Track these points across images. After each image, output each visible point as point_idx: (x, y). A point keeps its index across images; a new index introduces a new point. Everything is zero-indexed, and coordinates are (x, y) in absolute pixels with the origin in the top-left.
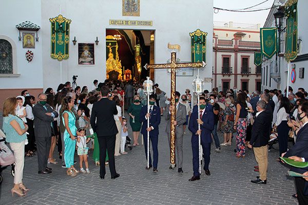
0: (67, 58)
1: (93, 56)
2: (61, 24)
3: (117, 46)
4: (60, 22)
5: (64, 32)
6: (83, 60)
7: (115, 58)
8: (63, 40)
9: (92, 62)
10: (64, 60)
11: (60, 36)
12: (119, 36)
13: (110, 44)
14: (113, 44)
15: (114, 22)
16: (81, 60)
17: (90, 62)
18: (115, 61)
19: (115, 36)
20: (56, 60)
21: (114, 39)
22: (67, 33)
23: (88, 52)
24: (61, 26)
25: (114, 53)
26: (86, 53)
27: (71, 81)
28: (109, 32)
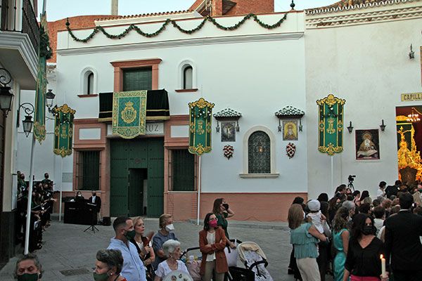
0: (341, 151)
1: (377, 147)
2: (332, 106)
3: (413, 131)
4: (331, 104)
5: (336, 117)
6: (363, 154)
7: (409, 147)
8: (335, 127)
9: (376, 156)
10: (336, 154)
11: (331, 121)
12: (417, 115)
13: (402, 128)
14: (407, 127)
15: (408, 97)
16: (360, 153)
17: (373, 156)
18: (410, 153)
19: (410, 116)
20: (326, 154)
21: (408, 120)
22: (341, 118)
23: (369, 141)
24: (332, 109)
25: (408, 139)
26: (367, 143)
27: (346, 183)
28: (401, 111)
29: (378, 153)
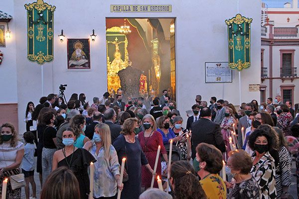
0: (51, 60)
1: (88, 57)
2: (42, 12)
3: (126, 42)
4: (40, 9)
5: (46, 24)
6: (75, 63)
7: (123, 58)
8: (45, 34)
9: (87, 66)
10: (46, 63)
11: (40, 28)
12: (128, 27)
13: (116, 39)
14: (121, 39)
15: (118, 8)
16: (72, 62)
17: (83, 65)
18: (123, 63)
19: (122, 27)
20: (36, 63)
21: (121, 31)
22: (51, 25)
23: (80, 51)
24: (41, 15)
25: (122, 51)
26: (79, 52)
27: (57, 92)
28: (111, 22)
29: (89, 63)
